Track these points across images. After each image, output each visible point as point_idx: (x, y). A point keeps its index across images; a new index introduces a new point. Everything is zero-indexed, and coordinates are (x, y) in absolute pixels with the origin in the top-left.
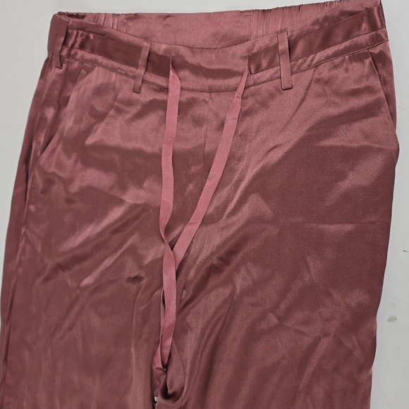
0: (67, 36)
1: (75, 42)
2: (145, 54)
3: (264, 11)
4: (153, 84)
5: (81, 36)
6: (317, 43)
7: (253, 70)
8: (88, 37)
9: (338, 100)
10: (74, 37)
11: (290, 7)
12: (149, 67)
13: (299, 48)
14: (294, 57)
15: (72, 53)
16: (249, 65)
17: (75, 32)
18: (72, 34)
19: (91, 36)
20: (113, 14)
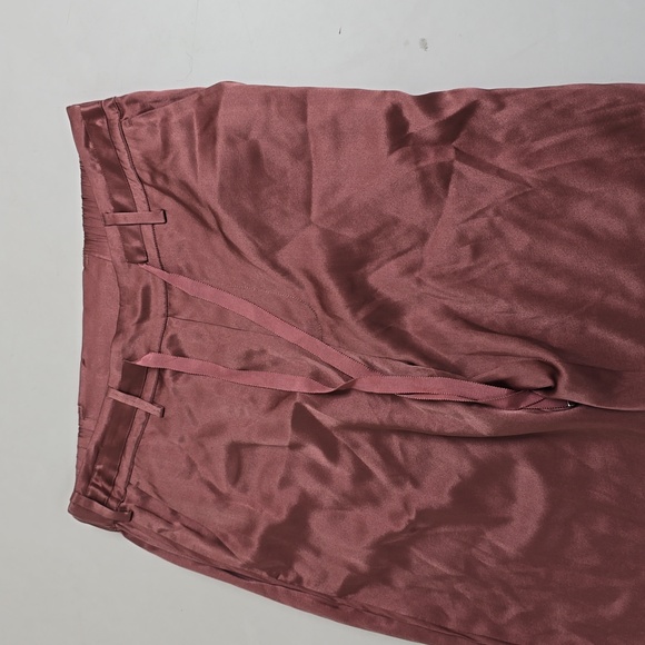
0: (94, 498)
1: (103, 489)
2: (121, 397)
3: (86, 241)
4: (155, 389)
5: (97, 480)
6: (118, 179)
7: (144, 259)
8: (100, 472)
9: (171, 157)
10: (97, 490)
11: (84, 210)
12: (136, 392)
13: (122, 200)
14: (131, 207)
15: (117, 496)
16: (137, 263)
17: (91, 487)
18: (93, 491)
19: (98, 467)
20: (79, 436)
